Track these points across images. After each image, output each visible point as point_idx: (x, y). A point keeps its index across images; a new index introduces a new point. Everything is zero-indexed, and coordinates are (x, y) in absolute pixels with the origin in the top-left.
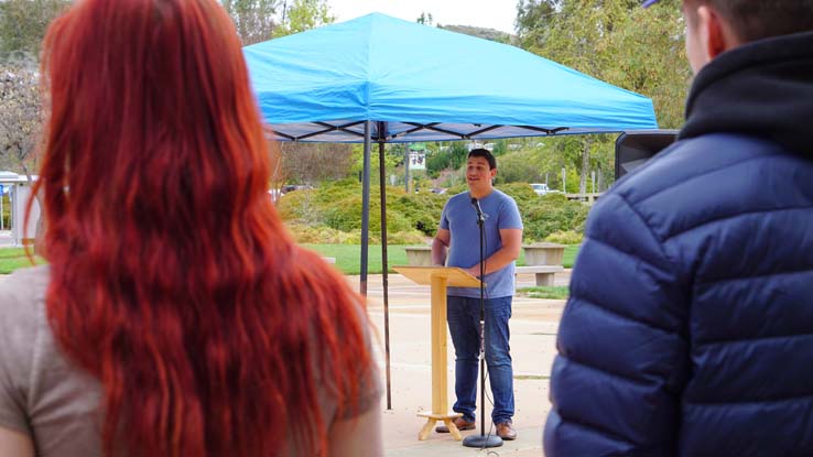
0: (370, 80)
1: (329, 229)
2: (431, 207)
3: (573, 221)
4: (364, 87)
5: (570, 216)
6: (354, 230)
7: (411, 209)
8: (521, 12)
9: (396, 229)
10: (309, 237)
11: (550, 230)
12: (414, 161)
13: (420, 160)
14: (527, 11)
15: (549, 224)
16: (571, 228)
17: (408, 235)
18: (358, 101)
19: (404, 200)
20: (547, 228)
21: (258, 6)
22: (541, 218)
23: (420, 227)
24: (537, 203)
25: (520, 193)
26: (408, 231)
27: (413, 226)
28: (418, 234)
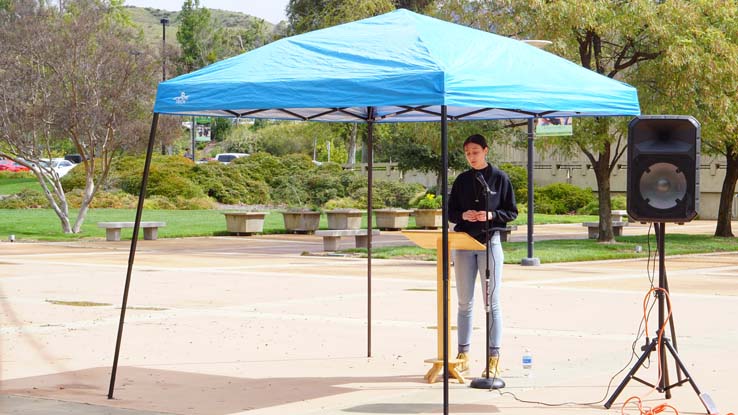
1: (128, 195)
2: (220, 175)
3: (349, 189)
5: (346, 184)
6: (152, 196)
7: (203, 177)
10: (111, 203)
11: (328, 197)
12: (201, 134)
13: (206, 133)
15: (327, 191)
16: (347, 195)
17: (200, 200)
19: (196, 169)
20: (326, 195)
22: (320, 186)
23: (211, 193)
24: (315, 172)
25: (300, 163)
26: (202, 197)
27: (205, 192)
28: (211, 200)
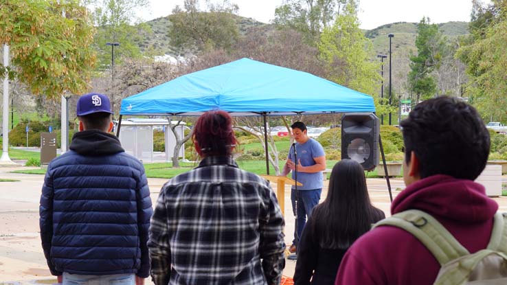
0: (221, 94)
3: (498, 146)
4: (218, 97)
8: (474, 18)
9: (388, 151)
12: (404, 110)
13: (408, 110)
14: (477, 17)
17: (396, 155)
18: (216, 103)
19: (394, 134)
21: (322, 16)
26: (396, 152)
27: (399, 149)
